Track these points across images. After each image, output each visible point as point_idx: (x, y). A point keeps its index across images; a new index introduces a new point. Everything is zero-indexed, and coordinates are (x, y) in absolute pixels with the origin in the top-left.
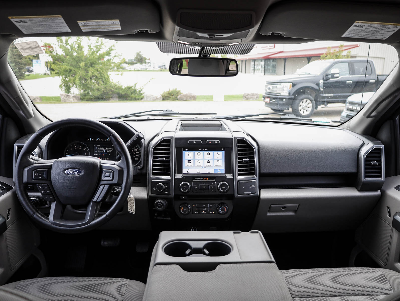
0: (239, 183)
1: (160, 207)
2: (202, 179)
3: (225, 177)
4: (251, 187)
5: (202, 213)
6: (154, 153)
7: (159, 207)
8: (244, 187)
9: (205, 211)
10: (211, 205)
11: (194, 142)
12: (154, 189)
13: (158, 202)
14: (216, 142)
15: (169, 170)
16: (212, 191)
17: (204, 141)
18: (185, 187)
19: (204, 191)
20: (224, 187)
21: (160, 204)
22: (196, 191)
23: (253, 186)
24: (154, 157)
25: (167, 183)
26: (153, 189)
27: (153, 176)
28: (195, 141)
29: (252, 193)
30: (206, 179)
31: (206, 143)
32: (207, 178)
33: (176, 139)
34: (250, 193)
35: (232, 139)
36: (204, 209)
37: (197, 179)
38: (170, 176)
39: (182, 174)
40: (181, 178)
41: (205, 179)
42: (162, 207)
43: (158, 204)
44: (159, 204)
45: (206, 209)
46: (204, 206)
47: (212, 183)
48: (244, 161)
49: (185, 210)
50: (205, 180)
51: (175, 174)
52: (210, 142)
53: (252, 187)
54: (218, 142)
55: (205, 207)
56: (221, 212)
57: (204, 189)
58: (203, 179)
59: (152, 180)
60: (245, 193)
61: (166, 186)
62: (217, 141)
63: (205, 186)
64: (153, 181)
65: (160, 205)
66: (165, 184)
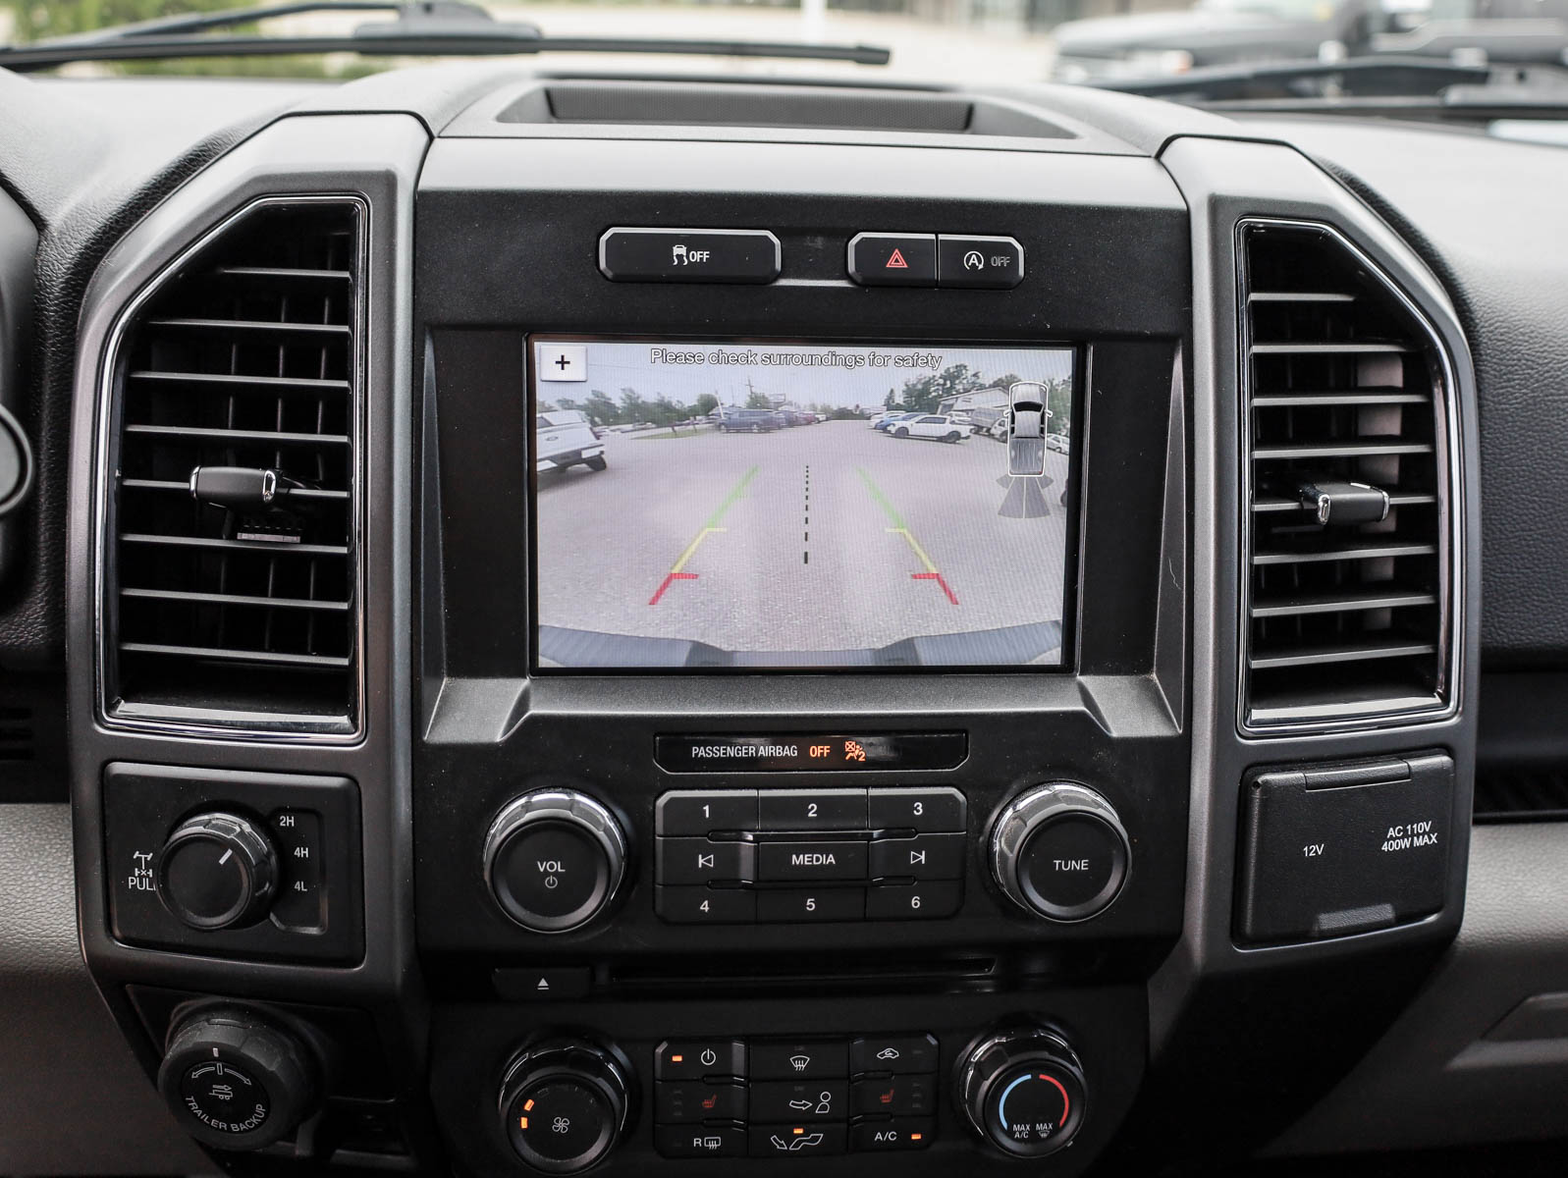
0: (1264, 804)
1: (237, 1110)
2: (791, 752)
3: (1084, 728)
4: (1395, 842)
5: (778, 1143)
6: (135, 401)
7: (212, 1106)
8: (1315, 850)
9: (809, 1121)
10: (888, 1053)
11: (679, 250)
12: (141, 879)
13: (201, 1055)
14: (974, 259)
15: (336, 633)
16: (915, 902)
17: (808, 242)
18: (558, 867)
19: (811, 904)
20: (1082, 865)
21: (227, 1079)
22: (705, 907)
23: (1426, 826)
24: (133, 455)
25: (305, 804)
26: (132, 882)
27: (125, 707)
28: (692, 243)
29: (1400, 919)
30: (839, 751)
31: (847, 276)
32: (849, 746)
33: (426, 203)
34: (1386, 912)
35: (1182, 220)
36: (803, 1105)
37: (719, 752)
38: (354, 720)
39: (526, 682)
40: (498, 737)
41: (818, 751)
42: (260, 1108)
43: (195, 1075)
44: (212, 1078)
45: (825, 1099)
46: (800, 1066)
47: (919, 809)
48: (1322, 517)
49: (561, 1125)
50: (819, 763)
51: (426, 687)
52: (897, 261)
53: (1406, 843)
54: (998, 261)
55: (810, 1082)
56: (1010, 1133)
57: (811, 881)
58: (803, 751)
59: (119, 768)
60: (1329, 921)
61: (301, 852)
62: (987, 250)
63: (825, 851)
64: (120, 777)
65: (223, 1092)
66: (287, 821)
